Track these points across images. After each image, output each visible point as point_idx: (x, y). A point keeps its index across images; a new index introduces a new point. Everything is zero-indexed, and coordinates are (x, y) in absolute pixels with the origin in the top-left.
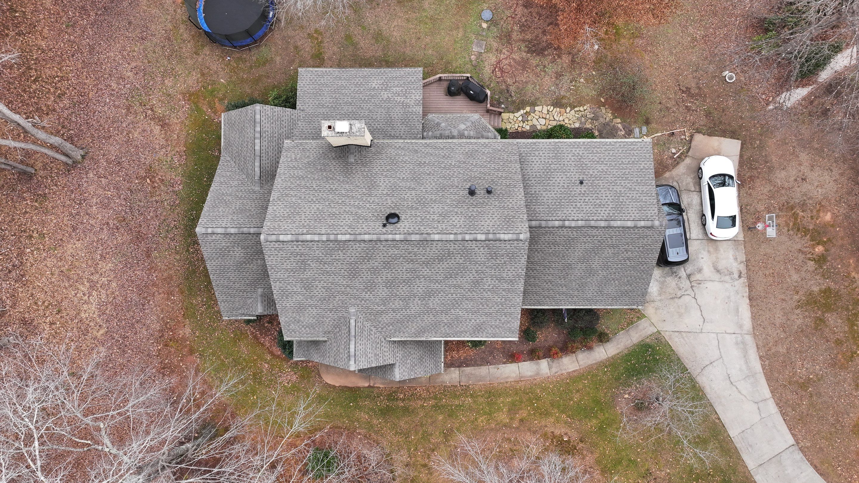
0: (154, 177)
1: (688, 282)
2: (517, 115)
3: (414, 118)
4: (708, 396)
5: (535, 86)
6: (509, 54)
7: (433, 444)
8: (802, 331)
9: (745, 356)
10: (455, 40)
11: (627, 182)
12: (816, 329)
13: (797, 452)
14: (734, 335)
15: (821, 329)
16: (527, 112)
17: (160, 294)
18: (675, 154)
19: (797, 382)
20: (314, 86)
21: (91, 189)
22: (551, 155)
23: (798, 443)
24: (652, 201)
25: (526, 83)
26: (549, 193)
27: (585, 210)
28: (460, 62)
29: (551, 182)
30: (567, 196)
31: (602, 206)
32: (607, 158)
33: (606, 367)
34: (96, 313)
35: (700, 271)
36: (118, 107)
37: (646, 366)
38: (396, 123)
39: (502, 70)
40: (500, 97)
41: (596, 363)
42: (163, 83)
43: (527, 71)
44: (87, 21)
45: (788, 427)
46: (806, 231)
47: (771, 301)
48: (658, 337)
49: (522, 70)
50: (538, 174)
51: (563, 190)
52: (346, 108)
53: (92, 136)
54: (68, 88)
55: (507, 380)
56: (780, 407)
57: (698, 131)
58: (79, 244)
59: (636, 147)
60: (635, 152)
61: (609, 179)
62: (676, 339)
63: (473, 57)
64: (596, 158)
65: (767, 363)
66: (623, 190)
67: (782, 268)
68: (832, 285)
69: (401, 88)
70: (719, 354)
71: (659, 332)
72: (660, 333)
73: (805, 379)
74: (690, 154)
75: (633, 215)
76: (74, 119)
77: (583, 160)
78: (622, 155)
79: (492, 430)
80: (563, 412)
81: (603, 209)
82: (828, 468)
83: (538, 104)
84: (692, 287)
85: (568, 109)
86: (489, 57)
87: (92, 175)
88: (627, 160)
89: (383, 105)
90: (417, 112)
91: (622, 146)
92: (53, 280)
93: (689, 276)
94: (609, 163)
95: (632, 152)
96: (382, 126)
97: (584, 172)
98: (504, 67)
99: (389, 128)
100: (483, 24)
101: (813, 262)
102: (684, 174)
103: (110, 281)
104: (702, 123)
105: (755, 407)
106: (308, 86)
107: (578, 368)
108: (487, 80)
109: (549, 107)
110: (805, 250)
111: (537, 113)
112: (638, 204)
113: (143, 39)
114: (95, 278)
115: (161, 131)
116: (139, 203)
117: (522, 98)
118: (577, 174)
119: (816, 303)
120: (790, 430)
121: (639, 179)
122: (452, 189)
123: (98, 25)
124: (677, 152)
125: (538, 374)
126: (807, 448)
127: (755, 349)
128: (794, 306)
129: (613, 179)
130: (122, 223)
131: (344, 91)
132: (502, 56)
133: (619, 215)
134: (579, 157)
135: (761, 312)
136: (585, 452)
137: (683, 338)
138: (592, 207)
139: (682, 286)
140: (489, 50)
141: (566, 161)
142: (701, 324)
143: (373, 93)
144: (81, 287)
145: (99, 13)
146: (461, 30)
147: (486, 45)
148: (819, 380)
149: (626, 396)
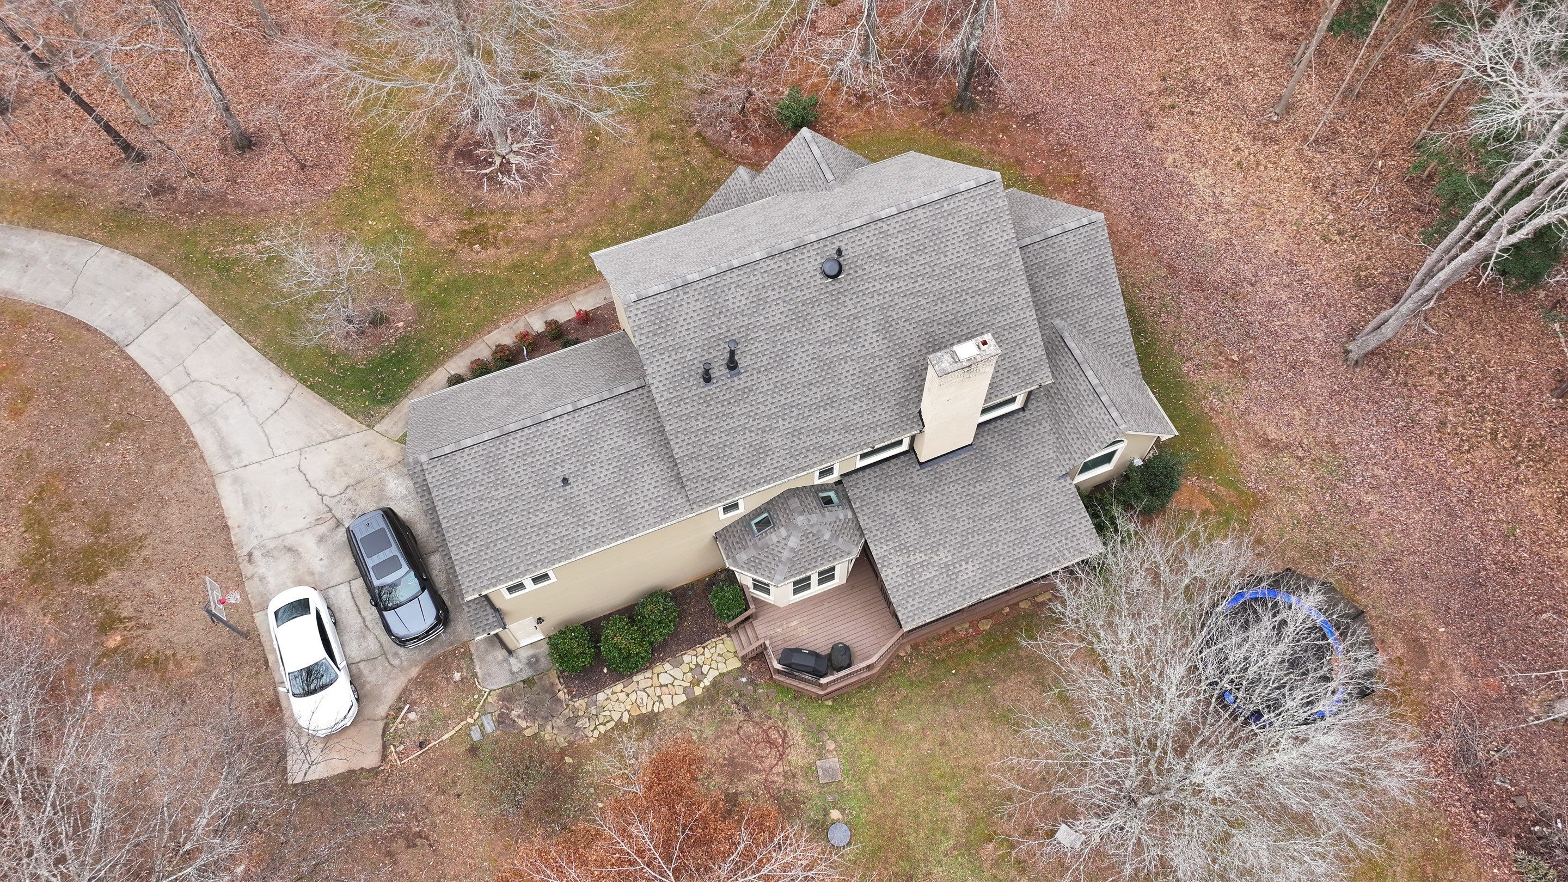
0: (1231, 367)
1: (338, 515)
2: (714, 674)
3: (878, 533)
4: (273, 365)
5: (699, 737)
6: (771, 778)
7: (662, 185)
8: (131, 504)
9: (222, 439)
10: (877, 765)
11: (491, 509)
12: (107, 515)
13: (121, 339)
14: (246, 463)
15: (98, 517)
16: (698, 685)
17: (1124, 229)
18: (409, 711)
19: (130, 430)
20: (1064, 527)
21: (1306, 320)
22: (629, 509)
23: (121, 351)
24: (441, 491)
25: (717, 738)
26: (613, 445)
27: (547, 439)
28: (851, 729)
29: (615, 464)
30: (583, 451)
31: (520, 454)
32: (534, 539)
33: (442, 353)
34: (1192, 179)
35: (321, 539)
36: (1350, 443)
37: (381, 373)
38: (904, 512)
39: (772, 743)
40: (755, 691)
41: (459, 352)
42: (1310, 503)
43: (725, 759)
44: (1491, 554)
45: (138, 366)
46: (142, 664)
47: (190, 535)
48: (369, 418)
49: (733, 758)
50: (641, 470)
51: (592, 458)
52: (995, 509)
53: (1355, 387)
54: (1440, 440)
55: (586, 290)
56: (154, 387)
57: (374, 771)
58: (1272, 247)
59: (489, 576)
60: (489, 565)
61: (520, 503)
62: (339, 426)
63: (831, 746)
64: (553, 531)
65: (184, 441)
66: (493, 493)
67: (177, 591)
68: (85, 589)
69: (924, 578)
70: (266, 429)
71: (371, 427)
72: (368, 426)
73: (116, 439)
74: (381, 725)
75: (466, 457)
76: (1399, 400)
77: (575, 520)
78: (511, 552)
79: (587, 226)
80: (490, 277)
81: (517, 450)
82: (69, 333)
83: (683, 708)
84: (330, 510)
85: (626, 719)
86: (803, 758)
87: (1318, 335)
88: (499, 546)
89: (938, 537)
90: (879, 545)
91: (514, 568)
92: (1273, 196)
93: (339, 524)
94: (529, 530)
95: (494, 563)
96: (923, 499)
97: (565, 500)
98: (768, 751)
99: (910, 499)
100: (840, 816)
101: (123, 615)
102: (384, 685)
103: (1199, 220)
104: (370, 789)
105: (194, 376)
106: (1073, 523)
107: (485, 338)
108: (790, 715)
109: (662, 709)
110: (140, 632)
111: (680, 690)
112: (462, 479)
113: (1388, 560)
114: (1221, 218)
115: (1264, 434)
116: (1229, 325)
117: (716, 707)
118: (577, 493)
119: (112, 554)
120: (135, 363)
121: (470, 521)
122: (765, 362)
123: (1471, 555)
124: (405, 717)
125: (543, 312)
126: (104, 349)
127: (206, 455)
128: (150, 537)
129: (514, 505)
130: (1233, 292)
131: (1013, 538)
132: (779, 769)
133: (489, 450)
134: (581, 523)
135: (205, 512)
136: (444, 240)
137: (328, 431)
138: (537, 447)
139: (349, 506)
140: (809, 771)
141: (602, 509)
142: (303, 461)
143: (965, 552)
144: (1233, 200)
145: (1483, 573)
146: (875, 790)
147: (818, 777)
148: (94, 444)
149: (401, 324)
